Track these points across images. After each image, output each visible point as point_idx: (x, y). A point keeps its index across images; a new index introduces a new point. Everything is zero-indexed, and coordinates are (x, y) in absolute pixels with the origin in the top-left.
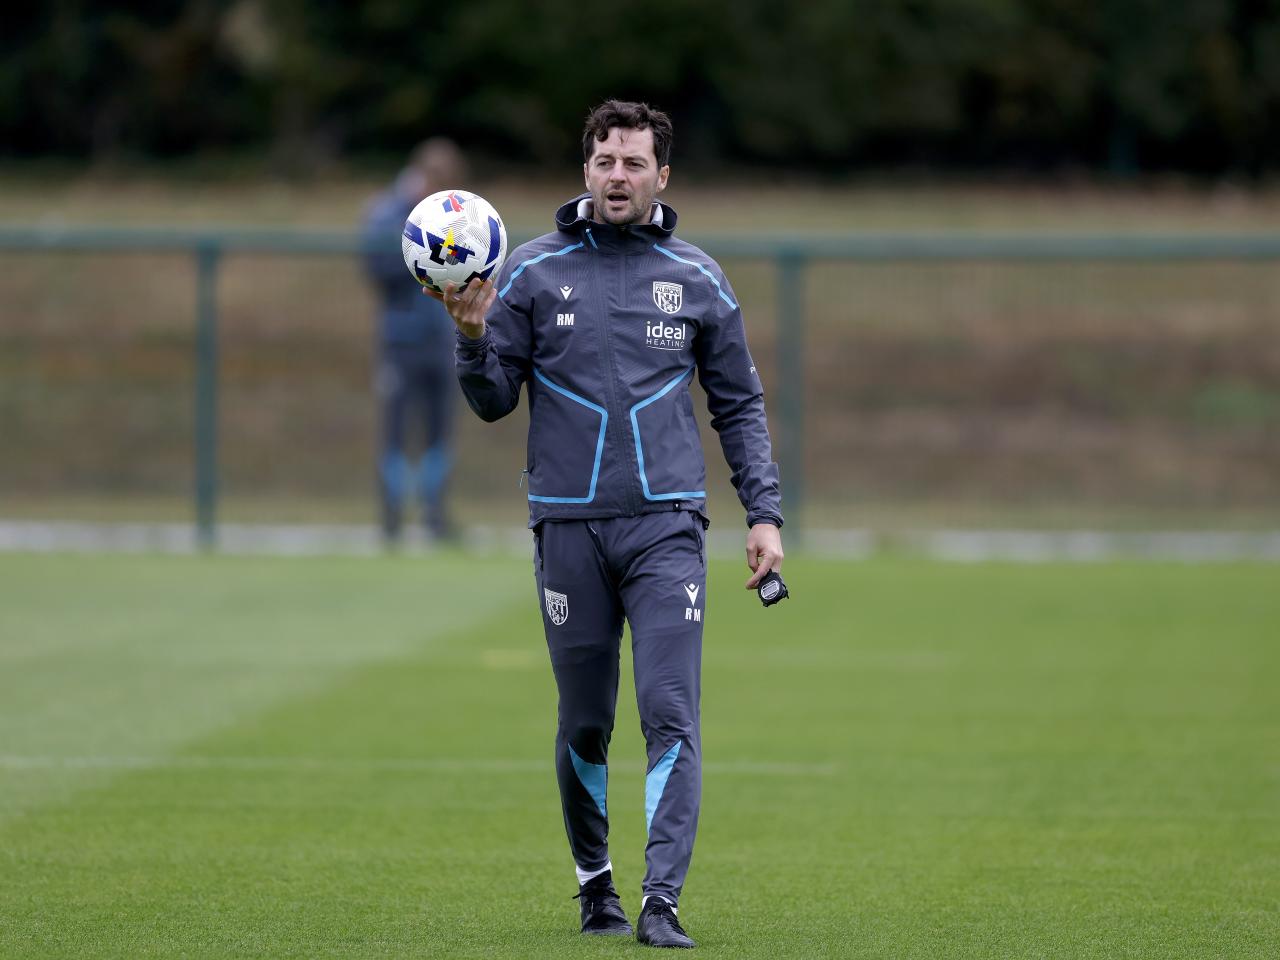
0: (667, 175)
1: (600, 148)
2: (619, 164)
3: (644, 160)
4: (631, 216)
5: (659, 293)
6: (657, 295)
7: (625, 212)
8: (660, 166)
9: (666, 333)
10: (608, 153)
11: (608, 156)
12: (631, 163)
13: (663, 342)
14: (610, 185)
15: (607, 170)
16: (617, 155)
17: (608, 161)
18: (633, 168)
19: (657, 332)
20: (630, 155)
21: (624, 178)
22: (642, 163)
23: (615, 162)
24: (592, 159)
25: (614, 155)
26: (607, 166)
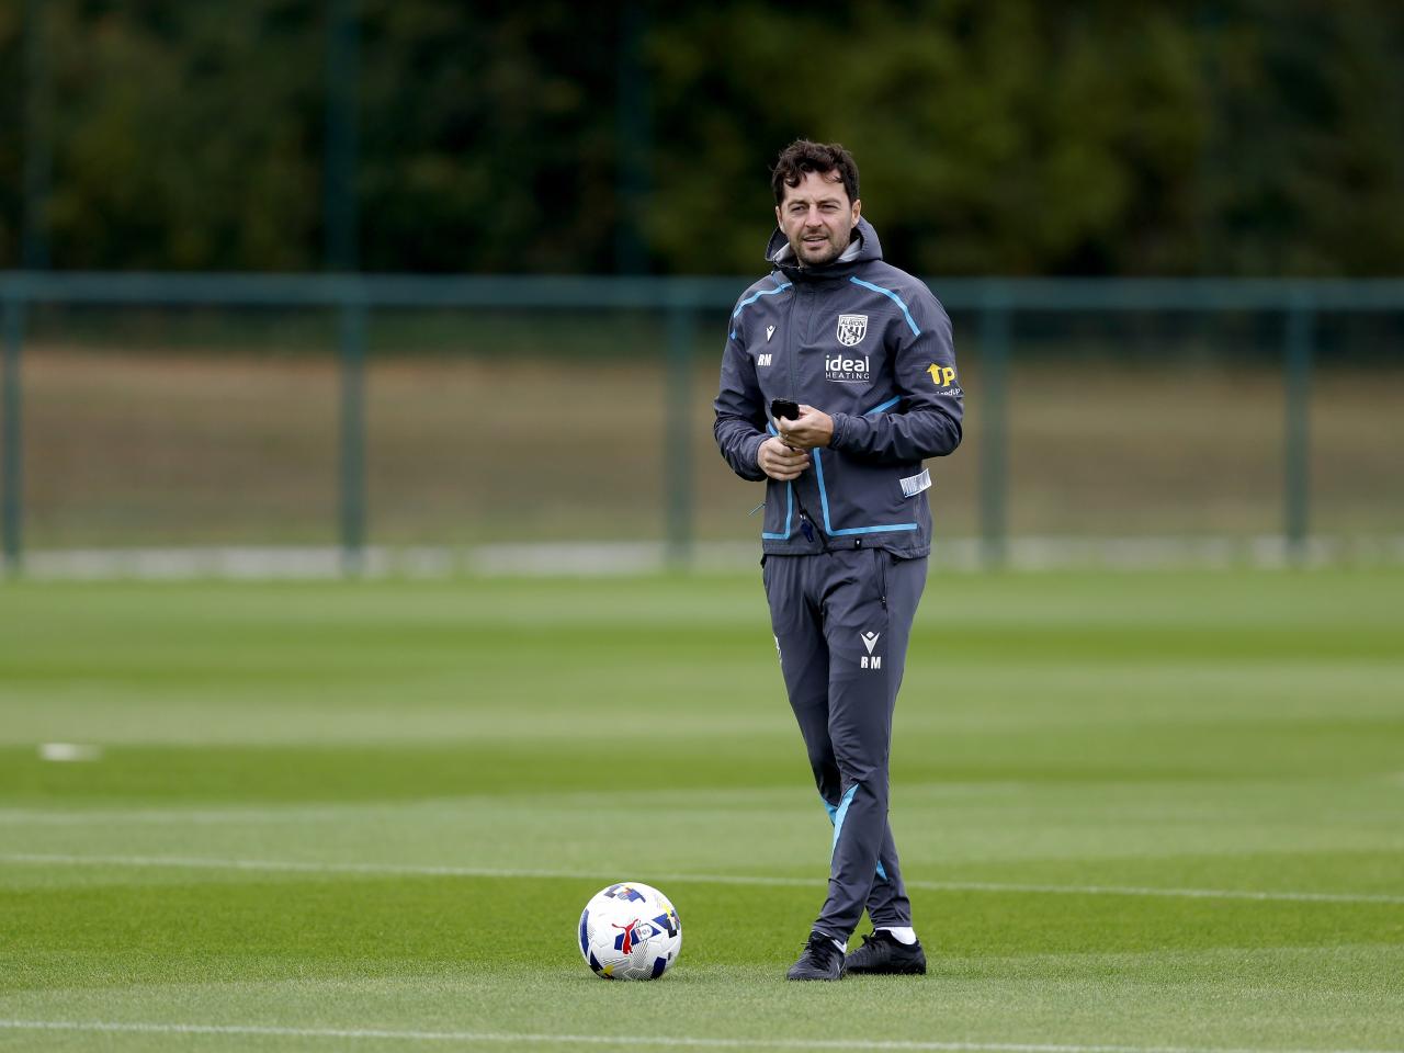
0: (859, 209)
1: (793, 194)
2: (813, 208)
3: (838, 202)
4: (830, 254)
5: (843, 326)
6: (841, 328)
7: (824, 251)
8: (852, 202)
9: (844, 366)
10: (800, 199)
11: (802, 202)
12: (824, 205)
13: (841, 375)
14: (805, 230)
15: (800, 215)
16: (811, 200)
17: (803, 206)
18: (826, 210)
19: (836, 365)
20: (823, 199)
21: (821, 223)
22: (836, 204)
23: (808, 207)
24: (785, 204)
25: (807, 201)
26: (801, 211)
